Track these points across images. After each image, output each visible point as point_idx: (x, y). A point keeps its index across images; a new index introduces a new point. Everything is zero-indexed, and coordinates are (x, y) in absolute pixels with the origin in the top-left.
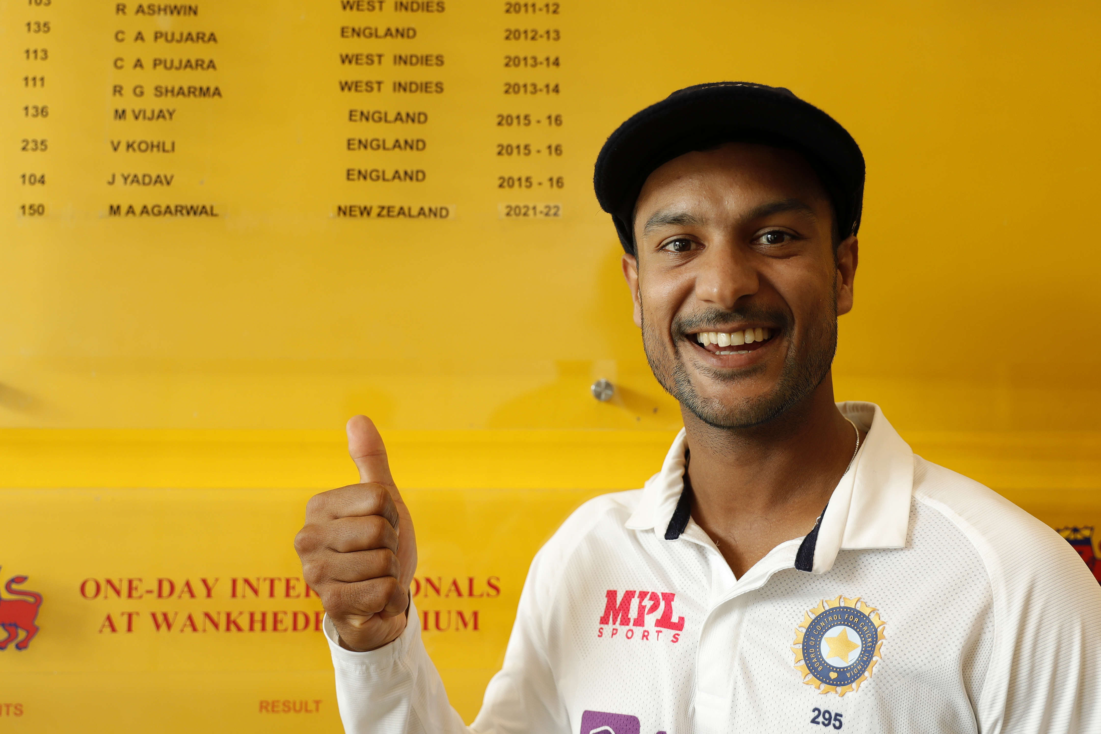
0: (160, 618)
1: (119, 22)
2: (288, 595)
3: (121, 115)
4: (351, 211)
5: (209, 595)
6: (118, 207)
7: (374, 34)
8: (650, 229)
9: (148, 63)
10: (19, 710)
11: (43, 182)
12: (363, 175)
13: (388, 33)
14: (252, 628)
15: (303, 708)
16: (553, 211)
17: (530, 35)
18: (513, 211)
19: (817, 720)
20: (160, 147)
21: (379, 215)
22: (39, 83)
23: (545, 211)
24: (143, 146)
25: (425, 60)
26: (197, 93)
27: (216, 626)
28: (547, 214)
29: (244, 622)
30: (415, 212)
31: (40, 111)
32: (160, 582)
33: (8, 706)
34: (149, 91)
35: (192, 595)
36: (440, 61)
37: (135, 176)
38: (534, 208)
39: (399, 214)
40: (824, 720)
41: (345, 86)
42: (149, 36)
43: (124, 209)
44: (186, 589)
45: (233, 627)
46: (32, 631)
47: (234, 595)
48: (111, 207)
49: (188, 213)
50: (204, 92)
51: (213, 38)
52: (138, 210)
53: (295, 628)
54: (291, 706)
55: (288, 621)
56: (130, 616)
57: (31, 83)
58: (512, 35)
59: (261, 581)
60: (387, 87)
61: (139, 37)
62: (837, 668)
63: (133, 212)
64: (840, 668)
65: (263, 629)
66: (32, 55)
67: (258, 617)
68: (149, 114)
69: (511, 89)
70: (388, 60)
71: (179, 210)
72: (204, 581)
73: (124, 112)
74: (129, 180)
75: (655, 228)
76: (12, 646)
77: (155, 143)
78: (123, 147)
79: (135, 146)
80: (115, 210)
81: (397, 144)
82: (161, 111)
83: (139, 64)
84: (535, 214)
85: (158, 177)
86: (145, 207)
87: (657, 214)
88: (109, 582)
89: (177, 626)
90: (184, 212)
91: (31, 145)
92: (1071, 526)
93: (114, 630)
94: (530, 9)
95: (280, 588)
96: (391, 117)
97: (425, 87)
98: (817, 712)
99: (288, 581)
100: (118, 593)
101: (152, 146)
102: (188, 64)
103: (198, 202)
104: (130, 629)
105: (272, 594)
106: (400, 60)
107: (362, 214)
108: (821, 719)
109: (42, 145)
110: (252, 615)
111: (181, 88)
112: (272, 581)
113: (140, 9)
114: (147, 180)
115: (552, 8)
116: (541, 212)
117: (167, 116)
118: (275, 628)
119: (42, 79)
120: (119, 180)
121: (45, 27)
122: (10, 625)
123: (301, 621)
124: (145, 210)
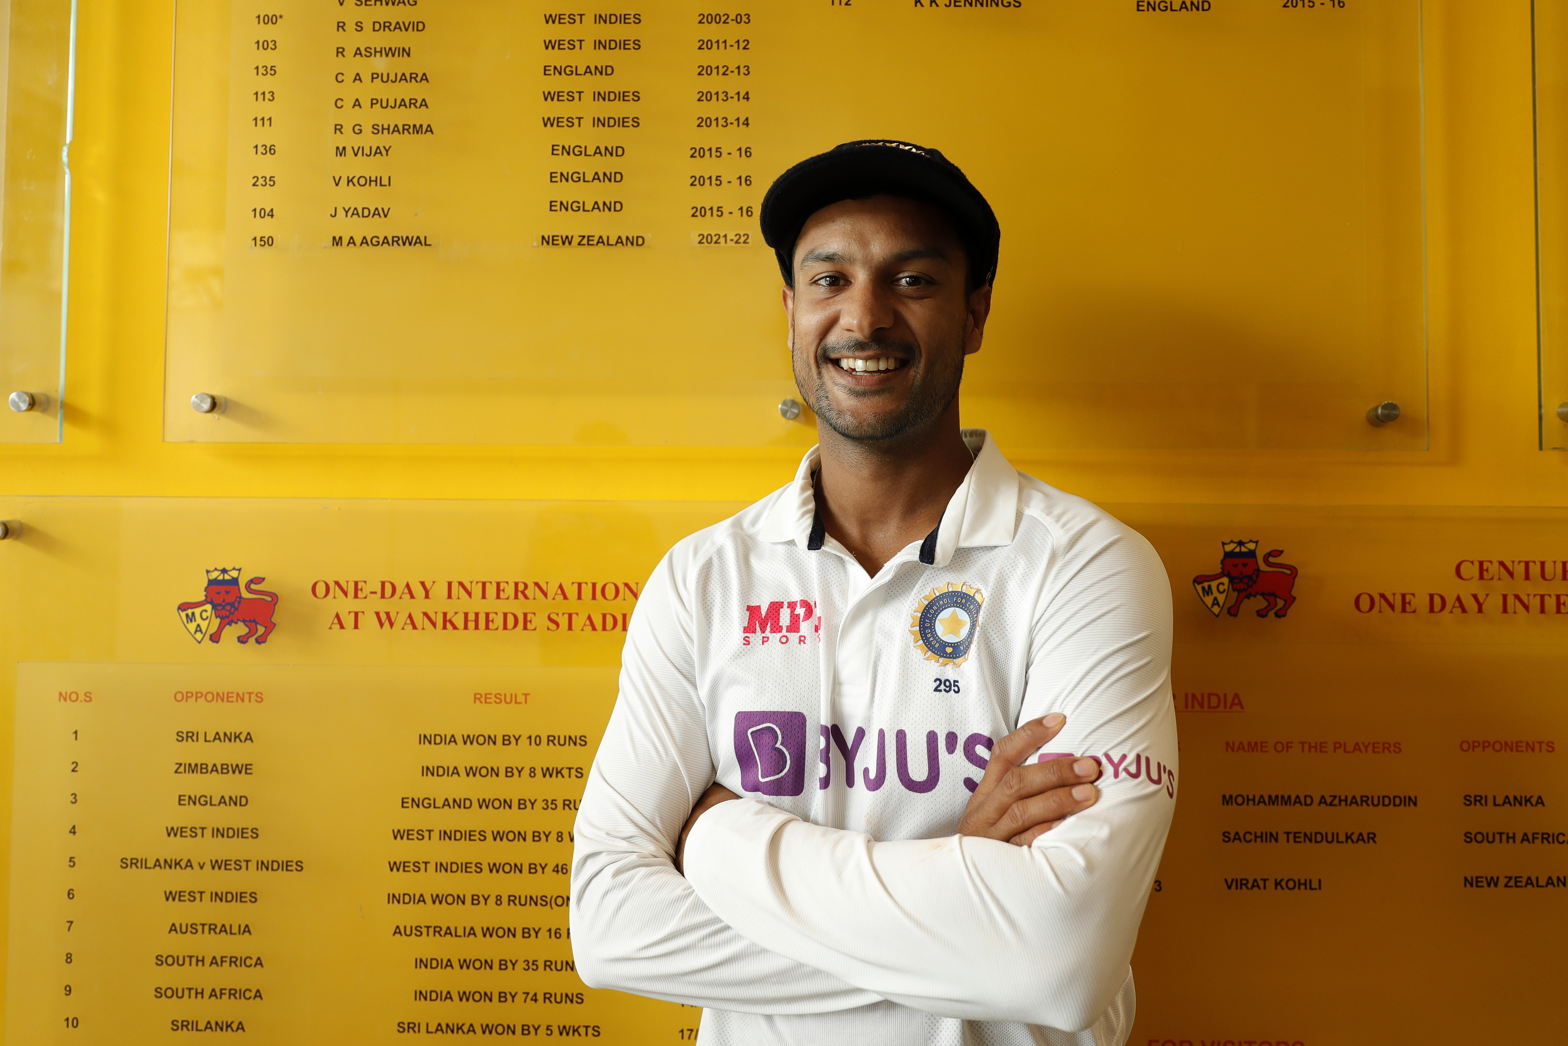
0: (383, 617)
1: (339, 65)
2: (498, 597)
3: (341, 152)
4: (553, 240)
5: (427, 597)
6: (340, 238)
7: (574, 72)
8: (806, 264)
9: (365, 103)
10: (260, 698)
11: (272, 216)
12: (565, 207)
13: (588, 71)
14: (466, 627)
15: (513, 699)
16: (742, 239)
17: (722, 71)
18: (705, 239)
19: (939, 688)
20: (378, 181)
21: (579, 244)
22: (267, 123)
23: (735, 239)
24: (362, 181)
25: (623, 96)
26: (411, 130)
27: (434, 625)
28: (737, 242)
29: (459, 621)
30: (613, 241)
31: (268, 149)
32: (383, 584)
33: (250, 694)
34: (367, 129)
35: (412, 597)
36: (637, 97)
37: (356, 209)
38: (725, 236)
39: (598, 242)
40: (945, 688)
41: (548, 122)
42: (366, 77)
43: (345, 241)
44: (406, 591)
45: (448, 625)
46: (270, 627)
47: (450, 597)
48: (334, 238)
49: (404, 244)
50: (417, 129)
51: (425, 78)
52: (358, 241)
53: (505, 628)
54: (503, 698)
55: (499, 621)
56: (356, 614)
57: (260, 123)
58: (705, 71)
59: (474, 584)
60: (587, 122)
61: (358, 78)
62: (951, 643)
63: (354, 243)
64: (954, 643)
65: (477, 628)
66: (260, 97)
67: (471, 617)
68: (367, 151)
69: (704, 122)
70: (587, 97)
71: (396, 240)
72: (423, 584)
73: (344, 148)
74: (350, 213)
75: (809, 263)
76: (252, 640)
77: (373, 178)
78: (344, 181)
79: (355, 181)
80: (337, 241)
81: (596, 177)
82: (378, 148)
83: (357, 104)
84: (726, 242)
85: (377, 209)
86: (365, 238)
87: (812, 252)
88: (337, 583)
89: (398, 624)
90: (400, 242)
91: (261, 181)
92: (1237, 540)
93: (342, 627)
94: (722, 46)
95: (491, 590)
96: (591, 151)
97: (622, 122)
98: (938, 682)
99: (498, 584)
100: (345, 594)
101: (370, 181)
102: (403, 103)
103: (413, 233)
104: (356, 627)
105: (484, 597)
106: (599, 96)
107: (564, 243)
108: (942, 687)
109: (270, 181)
110: (466, 615)
111: (396, 126)
112: (484, 584)
113: (358, 52)
114: (366, 213)
115: (742, 45)
116: (732, 240)
117: (384, 152)
118: (487, 628)
119: (270, 119)
120: (341, 213)
121: (272, 70)
122: (250, 621)
123: (511, 621)
124: (364, 241)
